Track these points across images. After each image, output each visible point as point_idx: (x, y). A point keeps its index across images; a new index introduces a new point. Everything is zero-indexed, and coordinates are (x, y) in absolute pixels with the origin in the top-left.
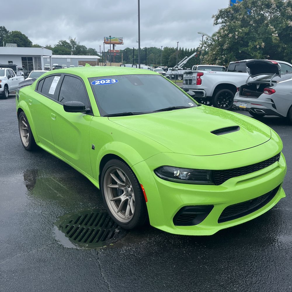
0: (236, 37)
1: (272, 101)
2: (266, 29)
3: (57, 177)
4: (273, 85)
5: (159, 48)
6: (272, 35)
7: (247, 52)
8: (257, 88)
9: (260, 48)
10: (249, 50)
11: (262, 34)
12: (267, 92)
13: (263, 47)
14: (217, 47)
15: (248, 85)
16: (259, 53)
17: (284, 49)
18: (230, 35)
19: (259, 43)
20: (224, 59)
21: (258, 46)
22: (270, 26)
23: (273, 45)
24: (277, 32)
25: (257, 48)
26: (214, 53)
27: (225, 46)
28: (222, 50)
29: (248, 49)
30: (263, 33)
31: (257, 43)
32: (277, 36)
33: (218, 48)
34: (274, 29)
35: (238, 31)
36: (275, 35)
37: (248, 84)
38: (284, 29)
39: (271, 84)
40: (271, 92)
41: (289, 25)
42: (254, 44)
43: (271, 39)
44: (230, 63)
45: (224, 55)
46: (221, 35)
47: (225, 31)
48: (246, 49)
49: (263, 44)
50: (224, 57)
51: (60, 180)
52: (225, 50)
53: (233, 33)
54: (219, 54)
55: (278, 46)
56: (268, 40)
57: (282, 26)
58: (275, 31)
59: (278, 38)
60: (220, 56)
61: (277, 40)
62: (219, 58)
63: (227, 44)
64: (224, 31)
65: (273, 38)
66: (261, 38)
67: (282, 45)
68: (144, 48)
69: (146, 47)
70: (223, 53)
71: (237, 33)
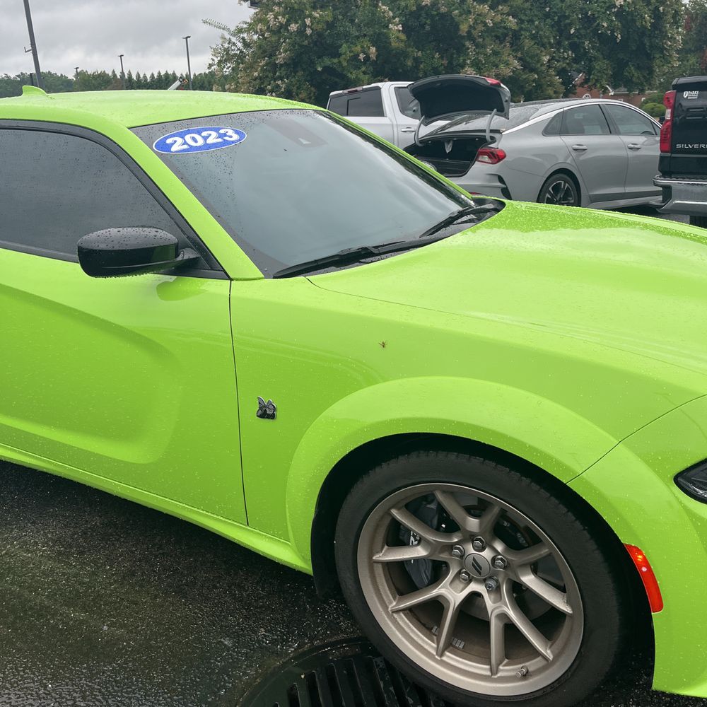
0: (309, 32)
1: (501, 180)
2: (373, 14)
3: (36, 543)
4: (493, 140)
5: (61, 75)
6: (388, 26)
7: (339, 70)
8: (448, 152)
9: (367, 58)
10: (345, 64)
11: (367, 25)
12: (486, 158)
13: (373, 57)
14: (259, 60)
15: (420, 145)
16: (364, 73)
17: (416, 60)
18: (293, 27)
19: (362, 47)
20: (283, 90)
21: (362, 56)
22: (380, 4)
23: (394, 52)
24: (397, 19)
25: (360, 59)
26: (256, 74)
27: (281, 58)
28: (274, 67)
29: (340, 62)
30: (368, 23)
31: (359, 48)
32: (399, 31)
33: (263, 63)
34: (391, 14)
35: (310, 16)
36: (396, 27)
37: (421, 142)
38: (411, 13)
39: (488, 138)
40: (497, 157)
41: (424, 3)
42: (353, 49)
43: (388, 38)
44: (332, 94)
45: (281, 78)
46: (268, 28)
47: (280, 17)
48: (335, 61)
49: (373, 49)
50: (284, 86)
51: (60, 553)
52: (281, 65)
53: (300, 22)
54: (267, 77)
55: (404, 54)
56: (380, 41)
57: (407, 6)
58: (394, 18)
59: (403, 37)
60: (272, 82)
61: (402, 41)
62: (269, 87)
63: (284, 52)
64: (276, 17)
65: (391, 35)
66: (365, 35)
67: (412, 51)
68: (18, 76)
69: (24, 72)
70: (278, 74)
71: (308, 21)
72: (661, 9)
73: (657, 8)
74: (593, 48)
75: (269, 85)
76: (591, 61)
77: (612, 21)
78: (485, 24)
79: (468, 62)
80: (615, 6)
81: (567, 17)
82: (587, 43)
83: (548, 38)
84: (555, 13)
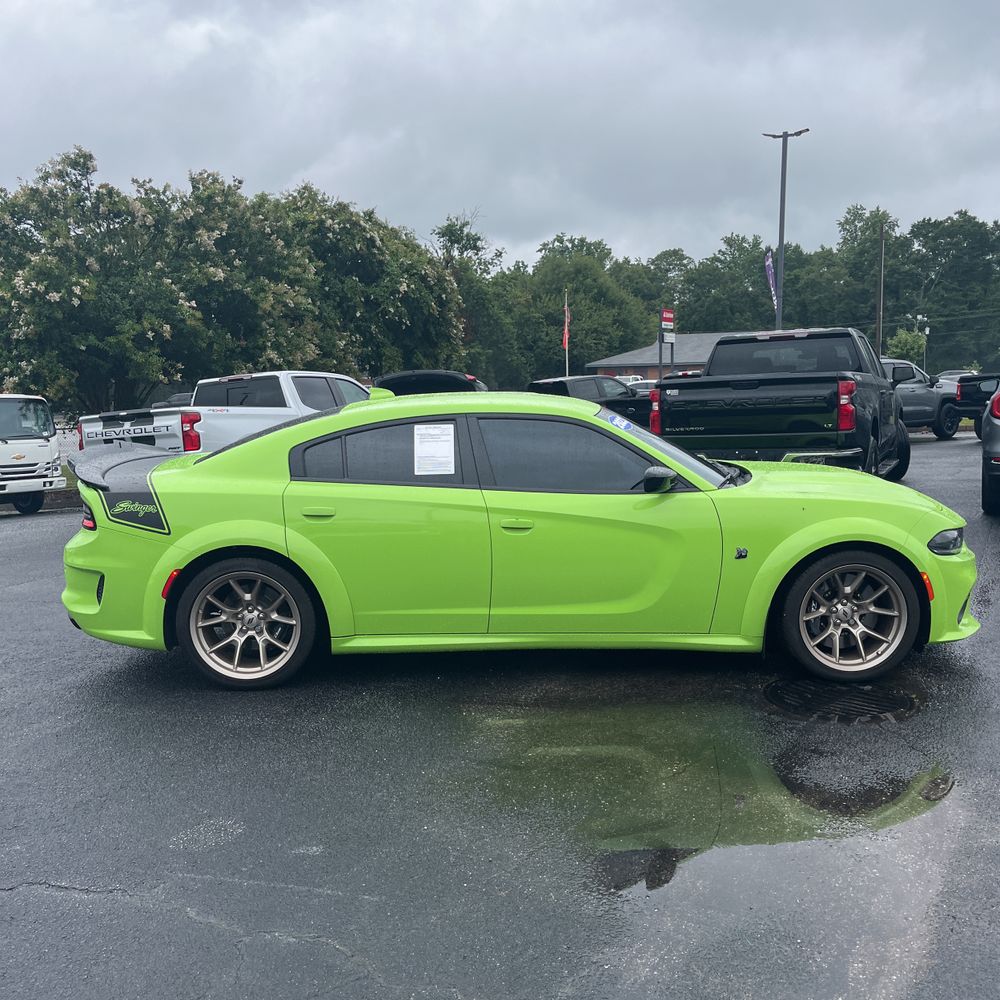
0: (76, 302)
6: (178, 302)
9: (158, 338)
10: (129, 344)
13: (169, 338)
18: (54, 297)
19: (153, 325)
20: (28, 373)
21: (150, 334)
25: (148, 338)
27: (20, 332)
29: (119, 342)
31: (145, 325)
32: (193, 308)
34: (174, 287)
35: (78, 283)
36: (189, 304)
41: (216, 279)
43: (182, 315)
44: (200, 382)
47: (34, 284)
49: (167, 327)
50: (29, 368)
52: (21, 342)
53: (65, 290)
59: (199, 314)
61: (197, 319)
62: (7, 369)
63: (25, 326)
64: (27, 283)
65: (185, 312)
70: (15, 352)
71: (77, 290)
72: (444, 296)
73: (440, 296)
74: (380, 332)
75: (6, 366)
76: (378, 347)
77: (398, 307)
78: (286, 305)
79: (269, 344)
80: (399, 292)
81: (351, 300)
82: (373, 327)
83: (334, 321)
84: (336, 293)
